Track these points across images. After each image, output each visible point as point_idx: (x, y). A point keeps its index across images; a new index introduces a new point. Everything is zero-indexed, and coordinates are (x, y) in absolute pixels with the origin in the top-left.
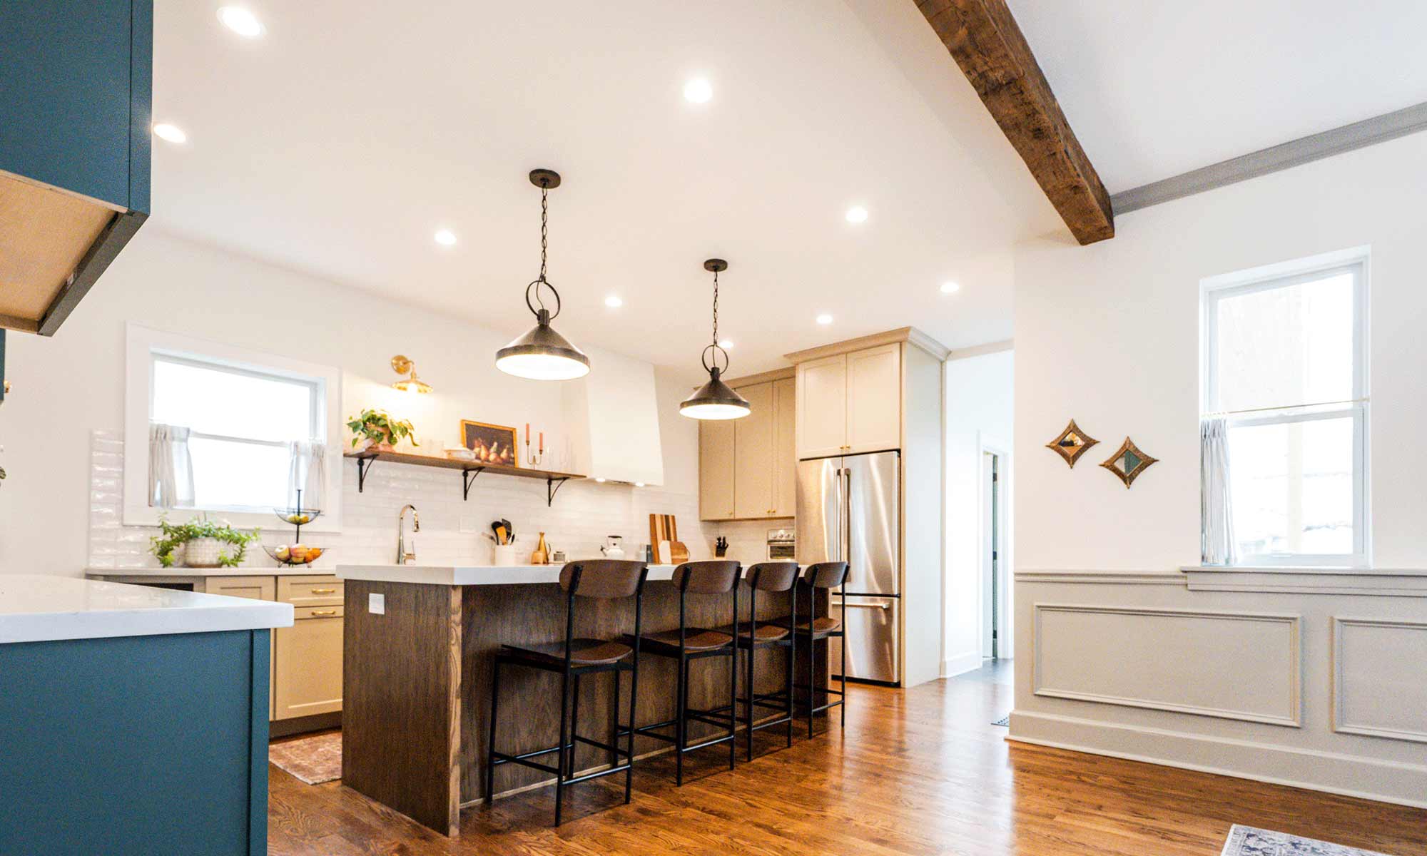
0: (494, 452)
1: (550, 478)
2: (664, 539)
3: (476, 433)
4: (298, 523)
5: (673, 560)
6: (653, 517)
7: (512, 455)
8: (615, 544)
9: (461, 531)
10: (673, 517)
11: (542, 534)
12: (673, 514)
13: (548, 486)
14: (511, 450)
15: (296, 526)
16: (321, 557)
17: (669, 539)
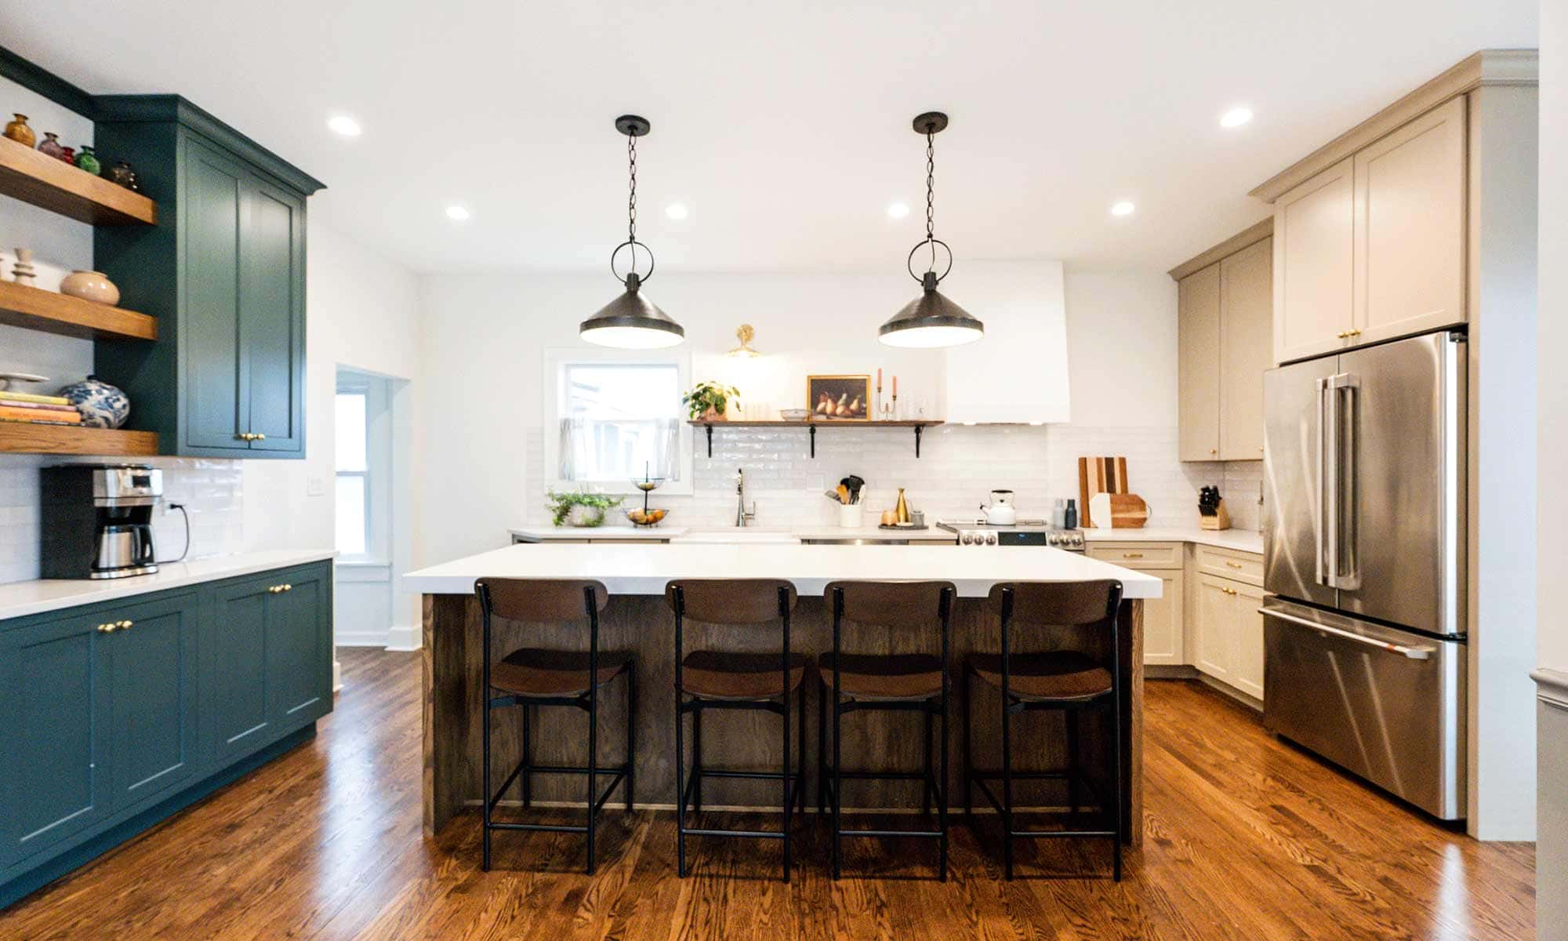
0: (843, 404)
1: (919, 427)
2: (1101, 490)
3: (821, 388)
4: (646, 490)
5: (1114, 520)
6: (1083, 462)
7: (864, 405)
8: (1002, 501)
9: (808, 489)
10: (1123, 461)
11: (902, 491)
12: (1122, 455)
13: (915, 435)
14: (863, 400)
15: (644, 492)
16: (666, 518)
17: (1111, 489)
